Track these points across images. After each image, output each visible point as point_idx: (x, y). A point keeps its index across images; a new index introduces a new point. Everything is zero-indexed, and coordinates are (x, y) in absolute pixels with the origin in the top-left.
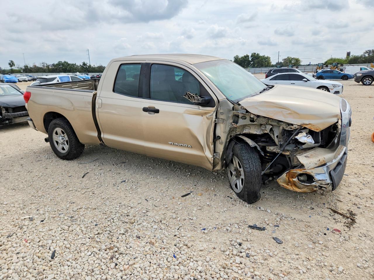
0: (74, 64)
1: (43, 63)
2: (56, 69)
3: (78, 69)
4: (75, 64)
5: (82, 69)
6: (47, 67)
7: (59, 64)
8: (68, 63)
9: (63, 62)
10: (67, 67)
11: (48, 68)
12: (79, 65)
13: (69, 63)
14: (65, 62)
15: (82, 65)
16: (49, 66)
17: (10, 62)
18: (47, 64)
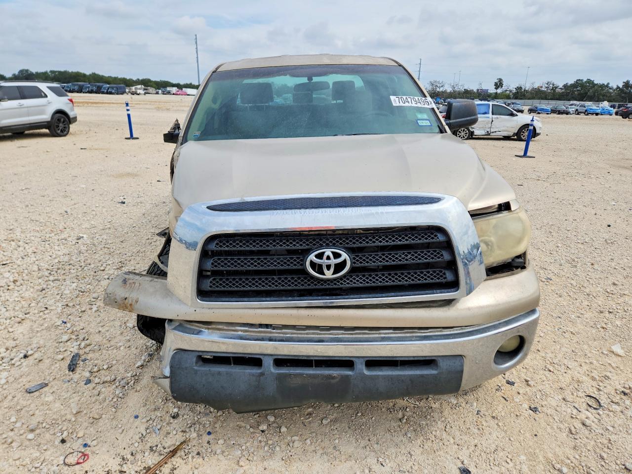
0: (606, 84)
1: (547, 84)
2: (567, 94)
3: (608, 95)
4: (608, 84)
5: (619, 95)
6: (552, 89)
7: (579, 83)
8: (593, 82)
9: (585, 80)
10: (589, 91)
11: (554, 91)
12: (615, 87)
13: (596, 82)
14: (589, 81)
15: (621, 87)
16: (556, 88)
17: (497, 81)
18: (553, 85)
